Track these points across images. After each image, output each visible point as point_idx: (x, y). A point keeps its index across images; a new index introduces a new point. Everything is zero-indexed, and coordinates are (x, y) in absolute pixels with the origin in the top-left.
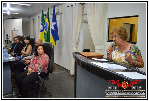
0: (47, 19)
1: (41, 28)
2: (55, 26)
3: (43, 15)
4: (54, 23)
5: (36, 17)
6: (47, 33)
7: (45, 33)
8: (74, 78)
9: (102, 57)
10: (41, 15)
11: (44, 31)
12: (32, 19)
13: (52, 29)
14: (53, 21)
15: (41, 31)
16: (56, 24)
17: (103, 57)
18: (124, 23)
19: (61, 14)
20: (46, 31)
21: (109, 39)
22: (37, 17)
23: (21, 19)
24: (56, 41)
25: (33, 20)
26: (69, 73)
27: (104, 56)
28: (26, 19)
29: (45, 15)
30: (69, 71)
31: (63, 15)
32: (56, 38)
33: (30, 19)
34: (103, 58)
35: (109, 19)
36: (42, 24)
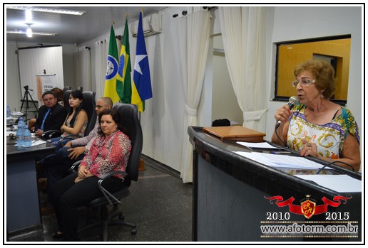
0: (123, 47)
1: (108, 68)
2: (144, 64)
3: (113, 37)
4: (142, 57)
5: (97, 43)
6: (122, 80)
7: (118, 82)
8: (191, 191)
9: (260, 138)
10: (107, 37)
11: (117, 76)
12: (86, 48)
13: (135, 72)
14: (138, 53)
15: (110, 77)
16: (146, 58)
17: (265, 138)
18: (314, 54)
19: (158, 33)
20: (121, 76)
21: (278, 95)
22: (99, 42)
23: (61, 48)
24: (147, 101)
25: (89, 49)
26: (179, 177)
27: (265, 135)
28: (73, 48)
29: (119, 37)
30: (180, 173)
31: (160, 35)
32: (146, 92)
33: (83, 48)
34: (264, 141)
35: (278, 44)
36: (111, 59)
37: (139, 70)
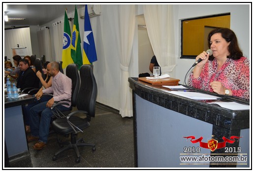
0: (75, 26)
1: (64, 41)
2: (90, 37)
3: (67, 20)
4: (88, 33)
5: (54, 24)
6: (75, 49)
7: (72, 51)
8: (132, 122)
9: (176, 83)
10: (62, 20)
11: (71, 46)
12: (46, 28)
13: (85, 43)
14: (86, 30)
15: (65, 47)
16: (92, 33)
17: (179, 83)
18: (205, 26)
19: (98, 15)
20: (74, 47)
21: (184, 54)
22: (56, 23)
23: (29, 28)
25: (49, 28)
26: (119, 114)
27: (179, 81)
28: (37, 28)
29: (71, 19)
31: (101, 17)
32: (93, 56)
33: (44, 28)
34: (179, 85)
35: (182, 21)
36: (65, 35)
37: (87, 41)
